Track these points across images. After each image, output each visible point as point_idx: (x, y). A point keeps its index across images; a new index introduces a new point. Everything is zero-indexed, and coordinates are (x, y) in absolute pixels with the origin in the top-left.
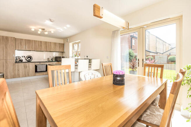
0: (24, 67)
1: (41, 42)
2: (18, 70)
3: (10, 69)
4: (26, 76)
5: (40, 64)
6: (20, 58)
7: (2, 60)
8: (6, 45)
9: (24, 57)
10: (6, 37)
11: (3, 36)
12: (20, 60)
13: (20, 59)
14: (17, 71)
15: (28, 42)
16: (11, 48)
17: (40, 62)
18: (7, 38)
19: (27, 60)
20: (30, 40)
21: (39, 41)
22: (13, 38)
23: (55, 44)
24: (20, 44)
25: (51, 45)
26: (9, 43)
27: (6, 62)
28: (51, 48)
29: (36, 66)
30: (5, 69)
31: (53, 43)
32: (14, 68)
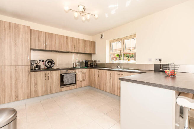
0: (44, 79)
1: (67, 37)
2: (36, 84)
3: (22, 83)
4: (47, 94)
5: (67, 72)
6: (37, 62)
7: (9, 67)
8: (15, 40)
9: (43, 61)
10: (16, 24)
11: (10, 23)
12: (37, 66)
13: (37, 64)
14: (34, 85)
15: (49, 37)
16: (24, 45)
17: (67, 69)
18: (17, 26)
19: (46, 66)
20: (52, 34)
21: (64, 36)
22: (26, 28)
23: (85, 41)
24: (37, 40)
25: (79, 43)
26: (21, 36)
27: (16, 70)
28: (80, 48)
29: (62, 76)
30: (13, 83)
31: (82, 39)
32: (29, 80)
